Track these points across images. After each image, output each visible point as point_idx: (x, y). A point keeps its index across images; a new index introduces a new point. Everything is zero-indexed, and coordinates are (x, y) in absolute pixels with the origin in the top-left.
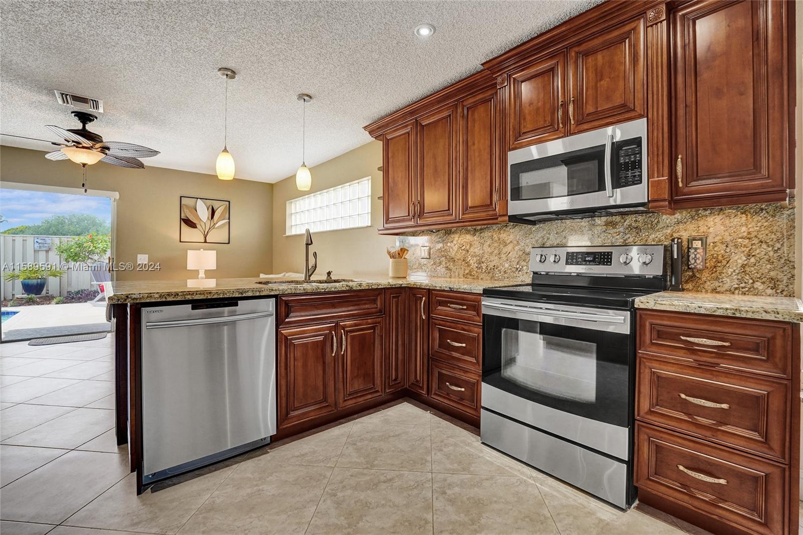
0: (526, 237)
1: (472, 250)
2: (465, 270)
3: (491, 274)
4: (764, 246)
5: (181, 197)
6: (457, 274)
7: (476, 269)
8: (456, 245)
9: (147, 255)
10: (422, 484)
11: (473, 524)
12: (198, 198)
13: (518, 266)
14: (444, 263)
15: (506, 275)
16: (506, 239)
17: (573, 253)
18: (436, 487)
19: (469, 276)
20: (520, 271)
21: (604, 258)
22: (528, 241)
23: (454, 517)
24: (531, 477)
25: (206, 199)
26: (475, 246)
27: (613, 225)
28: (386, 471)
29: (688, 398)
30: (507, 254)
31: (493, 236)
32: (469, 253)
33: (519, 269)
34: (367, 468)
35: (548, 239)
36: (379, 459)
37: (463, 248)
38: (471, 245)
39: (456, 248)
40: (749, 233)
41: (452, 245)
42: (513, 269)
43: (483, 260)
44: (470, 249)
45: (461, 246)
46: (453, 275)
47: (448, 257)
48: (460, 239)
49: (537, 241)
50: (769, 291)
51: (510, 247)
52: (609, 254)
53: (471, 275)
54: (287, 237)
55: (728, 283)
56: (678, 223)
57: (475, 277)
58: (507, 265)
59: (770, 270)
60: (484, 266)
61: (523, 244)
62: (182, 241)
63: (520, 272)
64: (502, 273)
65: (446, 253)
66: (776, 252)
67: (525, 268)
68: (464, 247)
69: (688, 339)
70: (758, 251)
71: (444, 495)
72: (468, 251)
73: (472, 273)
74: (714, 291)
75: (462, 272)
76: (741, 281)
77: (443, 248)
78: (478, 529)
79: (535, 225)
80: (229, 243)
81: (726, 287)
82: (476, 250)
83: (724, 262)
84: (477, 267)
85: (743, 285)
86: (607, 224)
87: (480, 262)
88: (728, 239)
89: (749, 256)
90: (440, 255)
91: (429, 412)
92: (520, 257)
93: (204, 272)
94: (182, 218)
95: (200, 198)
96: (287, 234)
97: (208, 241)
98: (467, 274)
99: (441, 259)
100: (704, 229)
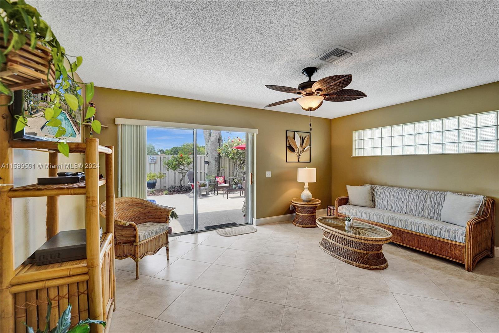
5: (287, 131)
9: (271, 172)
12: (295, 132)
25: (299, 132)
54: (353, 157)
62: (287, 161)
80: (310, 162)
93: (308, 184)
94: (288, 145)
95: (296, 132)
96: (354, 155)
97: (300, 161)
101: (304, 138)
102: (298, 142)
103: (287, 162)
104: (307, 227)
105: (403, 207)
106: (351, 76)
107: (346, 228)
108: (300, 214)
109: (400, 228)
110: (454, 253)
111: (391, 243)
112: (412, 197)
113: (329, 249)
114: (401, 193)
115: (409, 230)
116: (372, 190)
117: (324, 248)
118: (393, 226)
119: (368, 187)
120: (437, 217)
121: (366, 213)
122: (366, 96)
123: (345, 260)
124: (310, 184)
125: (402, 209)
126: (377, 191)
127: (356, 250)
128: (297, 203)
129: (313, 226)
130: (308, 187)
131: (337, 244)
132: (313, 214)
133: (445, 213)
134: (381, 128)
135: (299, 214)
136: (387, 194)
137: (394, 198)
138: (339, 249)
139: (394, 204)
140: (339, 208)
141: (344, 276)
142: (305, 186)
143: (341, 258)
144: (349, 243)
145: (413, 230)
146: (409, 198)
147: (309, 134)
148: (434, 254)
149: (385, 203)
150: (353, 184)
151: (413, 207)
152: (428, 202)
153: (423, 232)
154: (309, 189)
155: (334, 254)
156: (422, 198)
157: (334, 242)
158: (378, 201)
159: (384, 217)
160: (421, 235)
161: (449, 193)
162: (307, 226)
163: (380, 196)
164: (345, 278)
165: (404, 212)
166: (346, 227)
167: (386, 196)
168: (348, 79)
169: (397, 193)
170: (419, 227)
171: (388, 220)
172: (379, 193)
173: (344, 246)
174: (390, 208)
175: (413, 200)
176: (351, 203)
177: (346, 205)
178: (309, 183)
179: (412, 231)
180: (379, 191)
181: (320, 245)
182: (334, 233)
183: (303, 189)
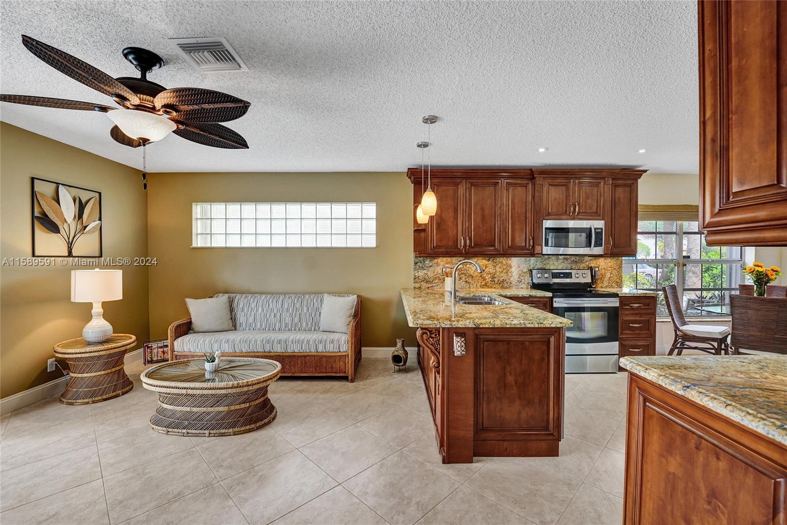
0: (523, 263)
1: (487, 269)
2: (481, 282)
3: (501, 285)
4: (615, 270)
5: (33, 179)
6: (475, 285)
14: (464, 279)
15: (511, 285)
16: (511, 264)
17: (554, 272)
19: (484, 287)
21: (568, 275)
22: (525, 265)
26: (490, 267)
27: (567, 259)
30: (512, 273)
31: (502, 262)
32: (485, 272)
33: (519, 281)
35: (535, 265)
38: (486, 267)
40: (611, 266)
41: (471, 266)
42: (516, 281)
43: (496, 276)
44: (485, 269)
46: (472, 287)
47: (467, 274)
49: (529, 266)
50: (616, 286)
51: (513, 269)
52: (571, 273)
53: (486, 286)
54: (193, 248)
56: (590, 260)
58: (511, 279)
59: (617, 279)
60: (496, 280)
61: (522, 267)
63: (520, 283)
64: (509, 284)
65: (465, 272)
66: (618, 272)
67: (523, 280)
70: (613, 272)
73: (488, 285)
74: (601, 287)
75: (479, 284)
76: (609, 283)
77: (463, 268)
80: (101, 256)
81: (605, 285)
82: (490, 270)
83: (604, 276)
84: (491, 281)
85: (609, 285)
86: (564, 259)
87: (493, 278)
88: (605, 267)
89: (611, 274)
90: (461, 273)
92: (520, 274)
93: (101, 304)
94: (37, 214)
95: (62, 184)
96: (194, 245)
97: (74, 255)
98: (483, 285)
99: (461, 276)
100: (598, 263)
101: (83, 201)
102: (68, 209)
103: (34, 255)
104: (105, 400)
105: (275, 322)
106: (249, 106)
107: (207, 376)
108: (85, 375)
109: (279, 353)
110: (338, 366)
111: (282, 378)
112: (286, 306)
113: (177, 426)
114: (272, 303)
115: (290, 353)
116: (231, 302)
117: (164, 429)
118: (269, 352)
119: (223, 299)
120: (315, 327)
121: (227, 341)
122: (248, 148)
123: (214, 432)
124: (105, 305)
125: (275, 324)
126: (238, 304)
127: (232, 408)
128: (72, 352)
129: (119, 392)
130: (103, 311)
131: (195, 409)
132: (118, 368)
133: (325, 320)
134: (241, 204)
135: (80, 375)
136: (253, 305)
137: (263, 310)
138: (200, 417)
139: (264, 319)
140: (175, 343)
141: (223, 460)
142: (93, 311)
143: (206, 432)
144: (218, 400)
145: (296, 351)
146: (282, 307)
147: (97, 195)
148: (320, 375)
149: (251, 320)
150: (196, 297)
151: (288, 320)
152: (305, 309)
153: (308, 351)
154: (106, 316)
155: (190, 431)
156: (298, 305)
157: (188, 409)
158: (241, 318)
159: (256, 341)
160: (306, 354)
161: (326, 295)
162: (104, 397)
163: (243, 310)
164: (224, 464)
165: (277, 328)
166: (206, 373)
167: (252, 308)
168: (240, 108)
169: (267, 302)
170: (302, 344)
171: (262, 345)
172: (241, 306)
173: (210, 409)
174: (258, 327)
175: (288, 310)
176: (196, 329)
177: (187, 334)
178: (103, 303)
179: (294, 352)
180: (241, 302)
181: (154, 426)
182: (190, 392)
183: (89, 318)
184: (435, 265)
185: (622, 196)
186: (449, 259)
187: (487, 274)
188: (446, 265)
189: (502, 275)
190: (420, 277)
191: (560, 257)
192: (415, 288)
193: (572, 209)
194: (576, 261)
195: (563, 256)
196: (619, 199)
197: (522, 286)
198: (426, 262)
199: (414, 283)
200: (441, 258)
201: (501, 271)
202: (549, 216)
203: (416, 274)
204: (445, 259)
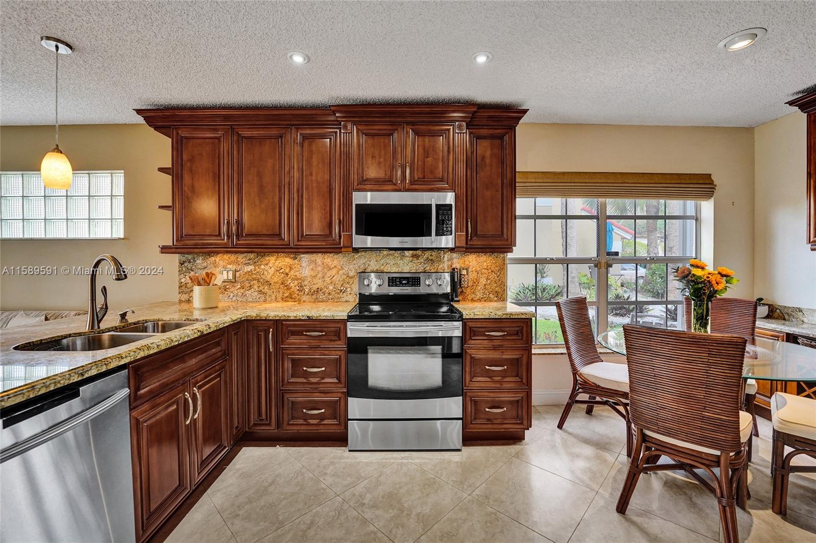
0: (350, 263)
1: (292, 273)
2: (283, 293)
3: (314, 296)
4: (493, 274)
6: (273, 297)
7: (298, 292)
8: (273, 269)
10: (341, 509)
11: (403, 512)
13: (342, 288)
14: (256, 287)
15: (330, 296)
16: (330, 264)
17: (393, 278)
18: (354, 504)
19: (289, 299)
20: (344, 292)
21: (414, 281)
22: (351, 266)
23: (387, 516)
24: (403, 458)
26: (296, 269)
27: (417, 257)
28: (300, 519)
29: (490, 368)
30: (331, 278)
31: (316, 260)
32: (289, 276)
33: (343, 291)
34: (278, 528)
35: (369, 265)
36: (280, 513)
37: (281, 271)
38: (291, 269)
39: (272, 271)
40: (487, 266)
41: (267, 268)
42: (339, 291)
43: (306, 283)
44: (290, 272)
45: (278, 269)
46: (268, 299)
47: (261, 280)
48: (278, 262)
49: (359, 267)
50: (496, 299)
51: (334, 272)
52: (418, 279)
53: (291, 298)
55: (479, 295)
56: (455, 258)
57: (296, 300)
58: (331, 288)
59: (496, 287)
60: (306, 289)
61: (346, 269)
63: (345, 294)
64: (326, 295)
65: (258, 276)
66: (498, 277)
67: (349, 289)
68: (283, 270)
69: (490, 333)
70: (491, 277)
71: (365, 506)
72: (287, 274)
73: (293, 296)
74: (472, 300)
75: (280, 296)
76: (484, 293)
77: (255, 270)
78: (409, 513)
79: (358, 253)
81: (478, 297)
82: (297, 273)
83: (477, 283)
84: (298, 290)
85: (485, 296)
86: (413, 256)
87: (302, 285)
88: (478, 269)
89: (487, 279)
90: (251, 278)
91: (278, 446)
92: (344, 280)
98: (287, 297)
99: (252, 283)
100: (467, 263)
184: (212, 265)
185: (488, 153)
186: (233, 257)
187: (293, 279)
188: (229, 266)
189: (315, 281)
190: (188, 285)
191: (407, 253)
192: (180, 301)
193: (399, 173)
194: (431, 260)
195: (411, 252)
196: (483, 158)
197: (346, 298)
198: (198, 262)
199: (179, 293)
200: (219, 255)
201: (314, 275)
202: (365, 184)
203: (183, 280)
204: (226, 256)
